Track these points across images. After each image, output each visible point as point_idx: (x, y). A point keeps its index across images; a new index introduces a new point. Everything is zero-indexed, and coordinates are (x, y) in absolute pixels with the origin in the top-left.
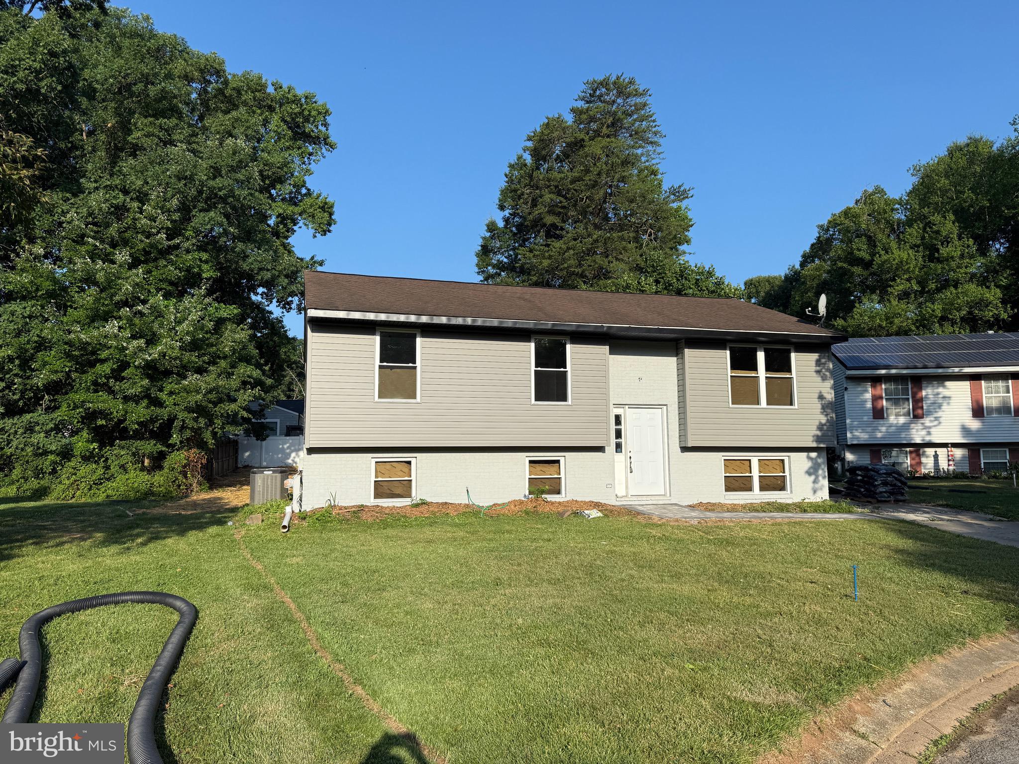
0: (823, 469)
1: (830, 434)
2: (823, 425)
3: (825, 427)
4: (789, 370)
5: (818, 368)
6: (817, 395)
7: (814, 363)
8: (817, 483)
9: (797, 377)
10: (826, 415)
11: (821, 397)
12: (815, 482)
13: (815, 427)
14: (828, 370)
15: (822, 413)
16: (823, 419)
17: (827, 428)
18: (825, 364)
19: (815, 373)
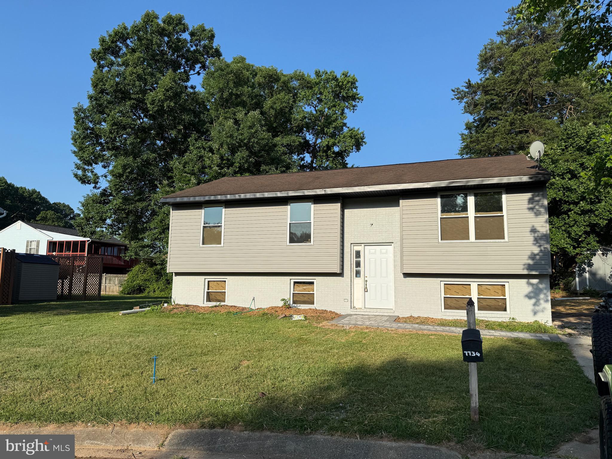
0: (545, 294)
1: (543, 262)
2: (535, 255)
3: (538, 257)
4: (500, 209)
5: (531, 206)
6: (529, 229)
7: (526, 202)
8: (538, 306)
9: (508, 214)
10: (540, 246)
11: (533, 230)
12: (535, 305)
13: (527, 256)
14: (542, 206)
15: (534, 244)
16: (536, 250)
17: (540, 258)
18: (538, 201)
19: (527, 211)
